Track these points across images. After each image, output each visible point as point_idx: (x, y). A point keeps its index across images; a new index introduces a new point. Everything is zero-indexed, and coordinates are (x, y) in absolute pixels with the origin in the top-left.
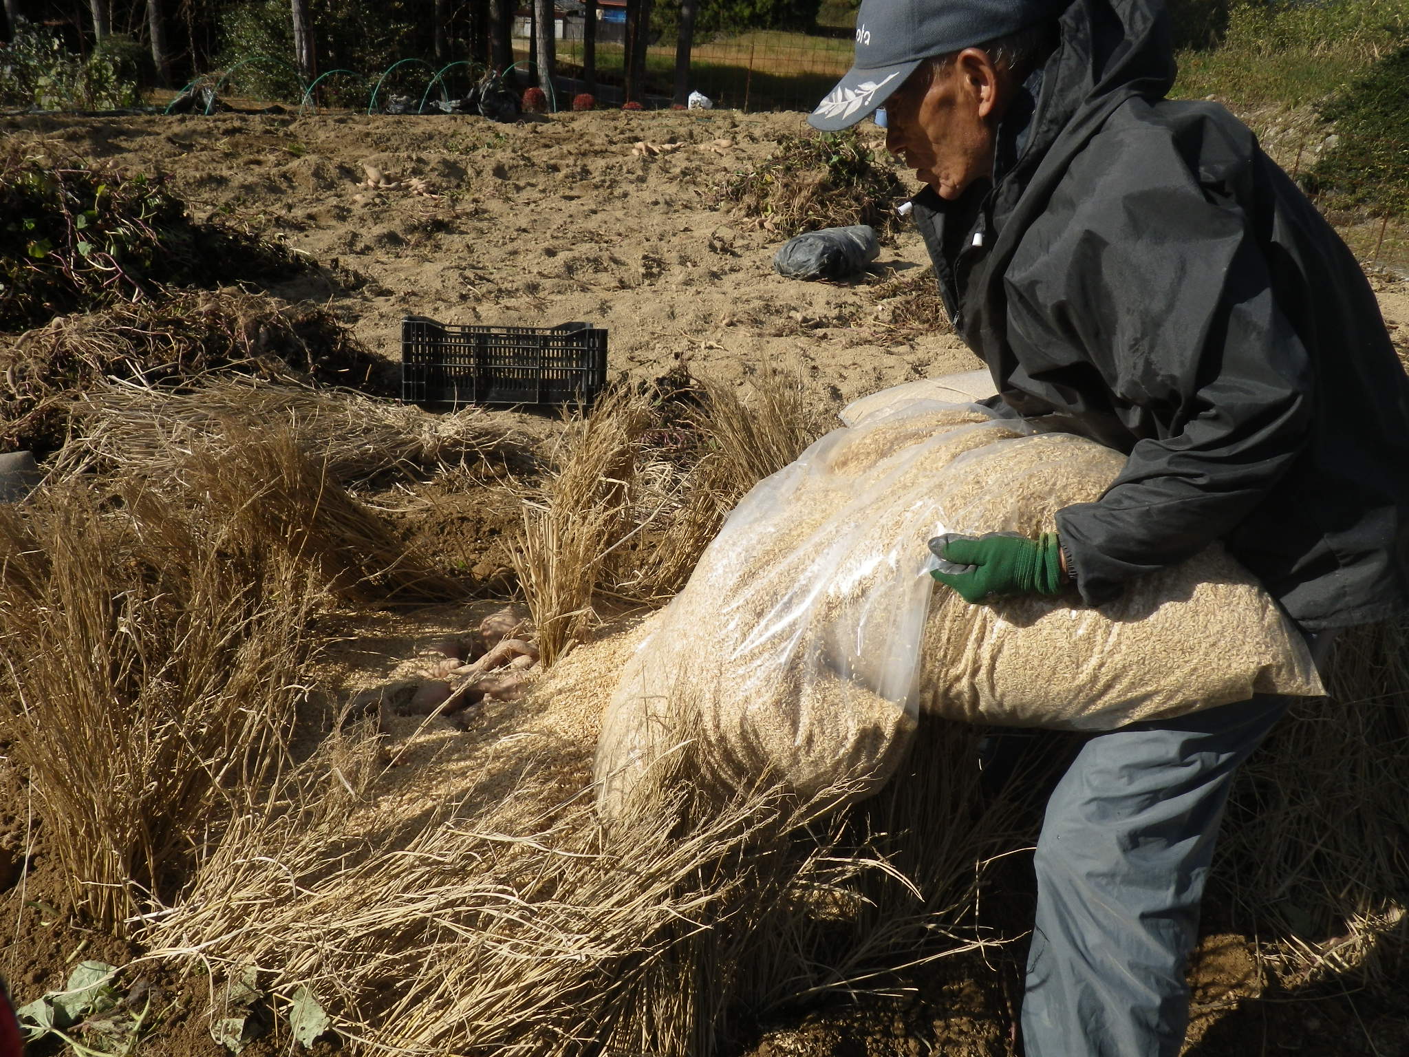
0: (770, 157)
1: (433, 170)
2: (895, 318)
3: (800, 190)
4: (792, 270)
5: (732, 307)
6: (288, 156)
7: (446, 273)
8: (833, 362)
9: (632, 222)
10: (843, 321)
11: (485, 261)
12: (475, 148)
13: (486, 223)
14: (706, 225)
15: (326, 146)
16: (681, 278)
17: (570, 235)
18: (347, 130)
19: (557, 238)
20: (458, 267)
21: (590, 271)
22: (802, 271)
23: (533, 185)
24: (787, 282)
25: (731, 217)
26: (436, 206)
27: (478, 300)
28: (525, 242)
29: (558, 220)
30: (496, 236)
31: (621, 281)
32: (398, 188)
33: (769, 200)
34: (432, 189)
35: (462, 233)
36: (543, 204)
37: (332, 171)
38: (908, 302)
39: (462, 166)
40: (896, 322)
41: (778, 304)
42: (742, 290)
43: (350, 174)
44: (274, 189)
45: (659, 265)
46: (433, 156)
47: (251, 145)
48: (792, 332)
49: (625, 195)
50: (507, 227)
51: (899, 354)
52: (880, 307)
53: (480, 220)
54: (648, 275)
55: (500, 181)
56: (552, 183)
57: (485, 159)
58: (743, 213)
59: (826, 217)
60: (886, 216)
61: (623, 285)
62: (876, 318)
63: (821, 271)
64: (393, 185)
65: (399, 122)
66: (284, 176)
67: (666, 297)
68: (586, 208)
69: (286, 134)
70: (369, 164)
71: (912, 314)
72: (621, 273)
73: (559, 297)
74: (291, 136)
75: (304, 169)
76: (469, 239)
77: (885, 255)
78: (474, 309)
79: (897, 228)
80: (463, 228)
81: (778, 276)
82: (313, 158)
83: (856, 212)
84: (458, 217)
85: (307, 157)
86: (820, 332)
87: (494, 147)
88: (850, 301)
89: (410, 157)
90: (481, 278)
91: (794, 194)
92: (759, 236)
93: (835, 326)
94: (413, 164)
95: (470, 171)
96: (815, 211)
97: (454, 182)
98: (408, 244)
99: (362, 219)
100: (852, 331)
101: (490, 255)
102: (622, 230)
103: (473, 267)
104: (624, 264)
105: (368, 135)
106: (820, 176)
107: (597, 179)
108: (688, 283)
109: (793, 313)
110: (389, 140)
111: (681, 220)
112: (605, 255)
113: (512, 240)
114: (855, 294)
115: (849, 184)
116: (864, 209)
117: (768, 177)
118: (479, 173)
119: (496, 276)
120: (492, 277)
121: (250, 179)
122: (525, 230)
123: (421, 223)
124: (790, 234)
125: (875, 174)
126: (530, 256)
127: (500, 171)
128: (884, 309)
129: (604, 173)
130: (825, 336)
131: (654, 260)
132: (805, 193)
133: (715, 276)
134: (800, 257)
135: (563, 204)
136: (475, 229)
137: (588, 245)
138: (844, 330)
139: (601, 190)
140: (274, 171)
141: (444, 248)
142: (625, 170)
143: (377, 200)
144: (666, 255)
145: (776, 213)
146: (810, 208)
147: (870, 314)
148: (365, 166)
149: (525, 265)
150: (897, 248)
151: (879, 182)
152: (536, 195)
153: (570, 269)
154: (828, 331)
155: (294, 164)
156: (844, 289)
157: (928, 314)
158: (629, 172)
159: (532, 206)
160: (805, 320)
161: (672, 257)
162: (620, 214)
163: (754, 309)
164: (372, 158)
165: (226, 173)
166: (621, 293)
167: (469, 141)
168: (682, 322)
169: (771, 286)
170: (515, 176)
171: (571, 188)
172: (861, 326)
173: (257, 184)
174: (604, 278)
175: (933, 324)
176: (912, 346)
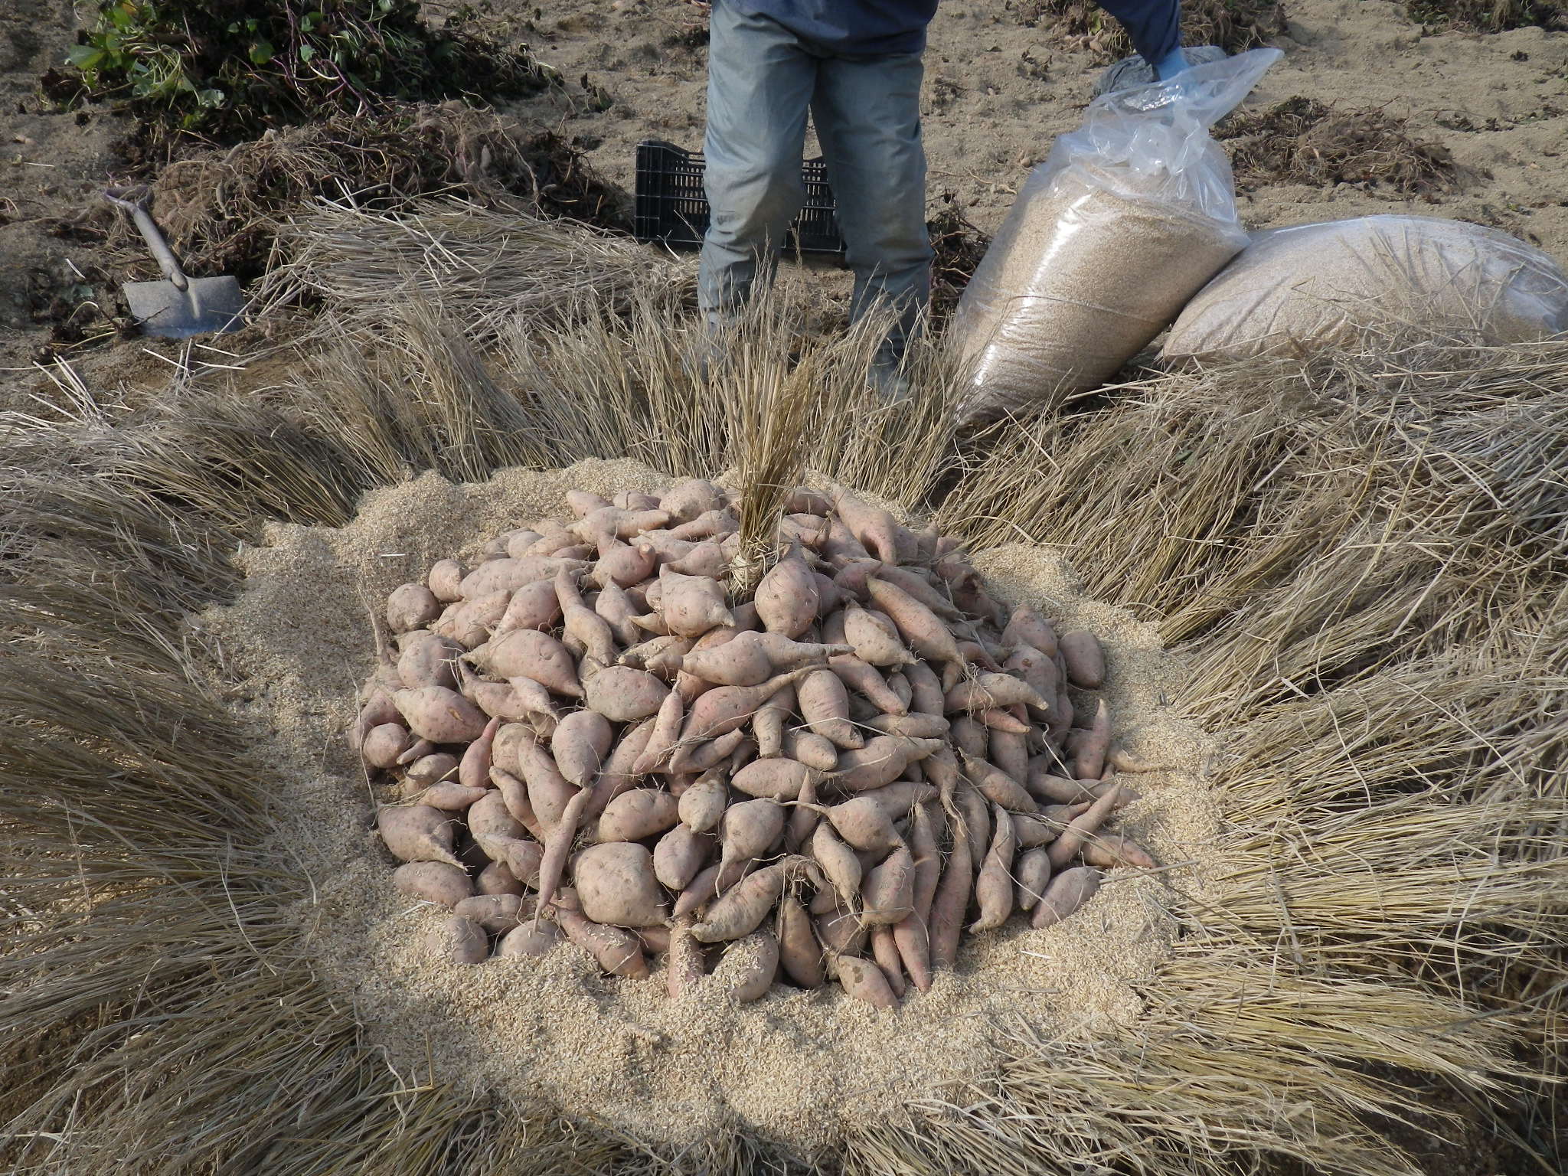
14: (1017, 43)
16: (978, 107)
25: (1051, 34)
38: (1254, 144)
45: (953, 92)
54: (940, 103)
58: (1066, 29)
92: (1082, 59)
98: (665, 59)
108: (986, 113)
111: (990, 37)
116: (1217, 26)
123: (683, 35)
124: (1120, 56)
133: (1020, 105)
144: (965, 79)
161: (971, 82)
168: (971, 160)
175: (1284, 172)
176: (1250, 198)
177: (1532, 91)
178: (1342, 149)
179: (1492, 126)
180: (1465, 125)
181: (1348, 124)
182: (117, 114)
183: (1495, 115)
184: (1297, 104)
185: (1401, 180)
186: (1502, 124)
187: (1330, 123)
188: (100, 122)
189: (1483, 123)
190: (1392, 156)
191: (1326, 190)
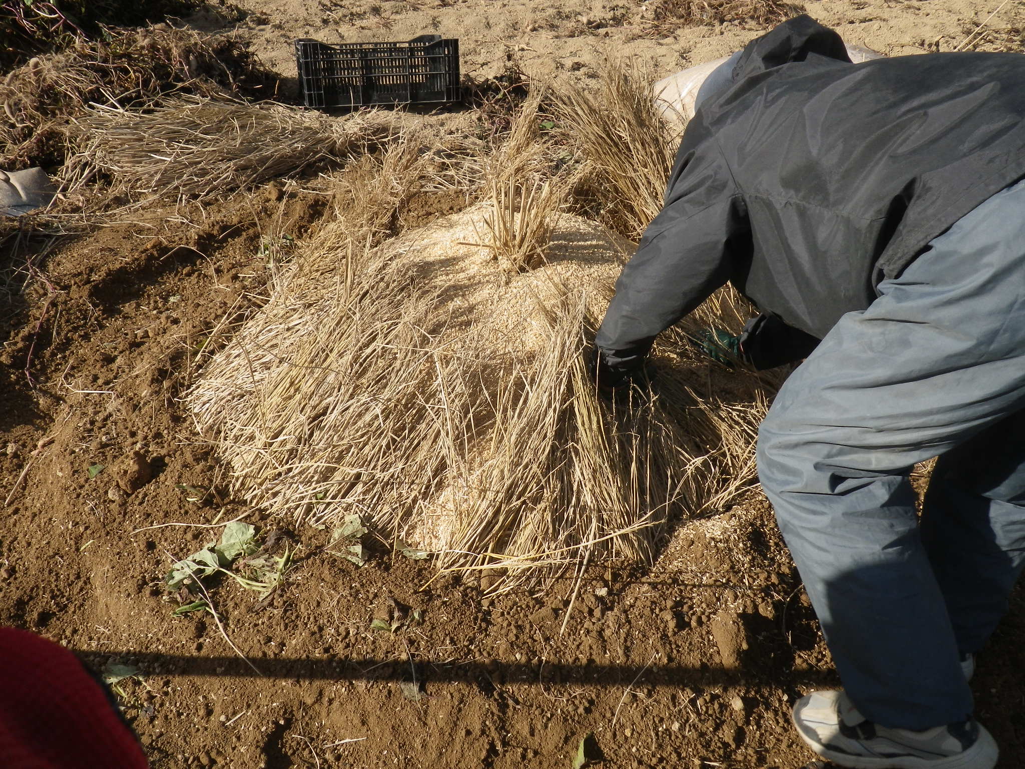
2: (657, 16)
5: (533, 15)
10: (618, 21)
27: (337, 23)
38: (666, 2)
40: (658, 19)
41: (566, 10)
48: (581, 33)
51: (667, 45)
52: (644, 8)
61: (445, 4)
62: (643, 17)
67: (481, 11)
71: (670, 11)
73: (399, 16)
78: (337, 31)
86: (602, 31)
88: (621, 5)
90: (337, 5)
93: (612, 26)
100: (627, 28)
109: (579, 18)
119: (348, 3)
128: (648, 9)
130: (606, 35)
138: (620, 29)
147: (637, 14)
154: (609, 29)
157: (682, 11)
160: (589, 23)
163: (550, 16)
166: (446, 10)
168: (498, 31)
172: (631, 24)
175: (688, 18)
176: (675, 38)
190: (750, 2)
191: (718, 28)
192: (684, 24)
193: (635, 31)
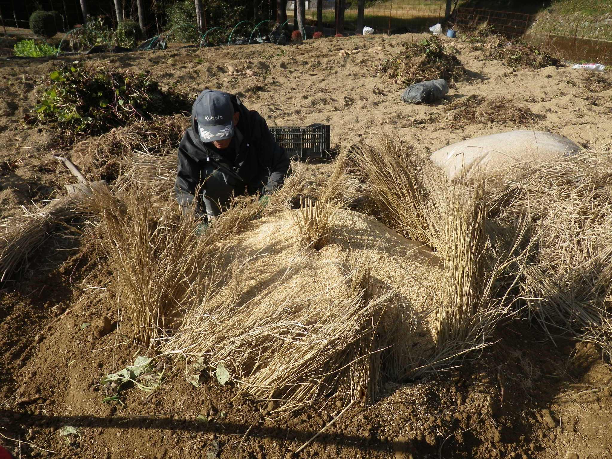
0: (399, 52)
1: (255, 66)
2: (456, 118)
3: (413, 66)
4: (409, 100)
5: (383, 116)
6: (196, 64)
7: (262, 107)
8: (427, 137)
9: (339, 83)
10: (432, 121)
11: (278, 102)
12: (272, 56)
13: (278, 87)
14: (371, 83)
15: (212, 59)
16: (361, 106)
17: (313, 90)
18: (220, 52)
19: (308, 91)
20: (267, 105)
21: (322, 104)
22: (414, 100)
23: (297, 71)
24: (407, 105)
25: (382, 79)
26: (257, 81)
27: (276, 118)
28: (295, 93)
29: (308, 84)
30: (282, 92)
31: (335, 108)
32: (242, 75)
33: (399, 71)
34: (255, 74)
35: (268, 91)
36: (302, 78)
37: (215, 69)
38: (461, 111)
39: (267, 64)
40: (456, 120)
41: (403, 114)
42: (388, 109)
43: (222, 70)
44: (192, 78)
45: (351, 101)
46: (255, 61)
47: (182, 61)
48: (409, 126)
49: (336, 72)
50: (287, 88)
51: (457, 133)
52: (449, 114)
53: (276, 86)
54: (347, 105)
55: (283, 69)
56: (305, 69)
57: (277, 61)
58: (388, 77)
59: (425, 77)
60: (451, 75)
61: (336, 110)
62: (447, 119)
63: (422, 100)
64: (239, 73)
65: (241, 48)
66: (195, 72)
67: (355, 113)
68: (320, 78)
69: (195, 55)
70: (229, 65)
71: (463, 116)
72: (335, 104)
73: (309, 115)
74: (198, 56)
75: (203, 69)
76: (271, 93)
77: (451, 92)
78: (274, 121)
79: (456, 80)
80: (269, 89)
81: (403, 103)
82: (207, 64)
83: (438, 74)
84: (266, 85)
85: (205, 64)
86: (422, 125)
87: (281, 55)
88: (435, 112)
89: (246, 62)
90: (277, 109)
91: (410, 68)
92: (395, 87)
93: (429, 123)
94: (247, 64)
95: (271, 66)
96: (420, 75)
97: (264, 71)
98: (246, 97)
99: (227, 88)
100: (436, 124)
101: (280, 99)
102: (335, 87)
103: (273, 105)
104: (336, 101)
105: (228, 53)
106: (421, 59)
107: (324, 67)
108: (364, 107)
109: (410, 118)
110: (237, 55)
111: (361, 82)
112: (328, 97)
113: (289, 93)
114: (437, 109)
115: (435, 62)
116: (441, 73)
117: (398, 61)
118: (274, 67)
119: (283, 108)
120: (281, 108)
121: (182, 74)
122: (294, 89)
123: (251, 88)
124: (408, 85)
125: (446, 56)
126: (297, 99)
127: (283, 65)
128: (450, 115)
129: (327, 64)
130: (424, 127)
131: (349, 99)
132: (415, 67)
133: (375, 104)
134: (413, 94)
135: (310, 78)
136: (274, 89)
137: (321, 94)
138: (433, 124)
139: (326, 71)
140: (191, 70)
141: (261, 98)
142: (336, 62)
143: (233, 80)
144: (354, 96)
145: (402, 76)
146: (417, 73)
147: (444, 117)
148: (228, 66)
149: (295, 103)
150: (457, 89)
151: (448, 60)
152: (299, 75)
153: (314, 104)
154: (426, 125)
155: (199, 67)
156: (433, 107)
157: (470, 116)
158: (338, 63)
159: (297, 79)
160: (415, 121)
161: (357, 97)
162: (334, 80)
163: (393, 117)
164: (230, 63)
165: (173, 72)
166: (335, 113)
167: (270, 54)
168: (362, 124)
169: (400, 107)
170: (289, 67)
171: (313, 71)
172: (440, 122)
173: (185, 76)
174: (328, 107)
175: (473, 120)
176: (463, 130)
177: (555, 88)
178: (492, 111)
179: (543, 100)
180: (534, 101)
181: (493, 102)
182: (53, 128)
183: (544, 96)
184: (474, 97)
185: (515, 120)
186: (547, 99)
187: (487, 102)
188: (47, 131)
189: (540, 99)
190: (510, 112)
191: (489, 125)
192: (470, 123)
193: (441, 126)
